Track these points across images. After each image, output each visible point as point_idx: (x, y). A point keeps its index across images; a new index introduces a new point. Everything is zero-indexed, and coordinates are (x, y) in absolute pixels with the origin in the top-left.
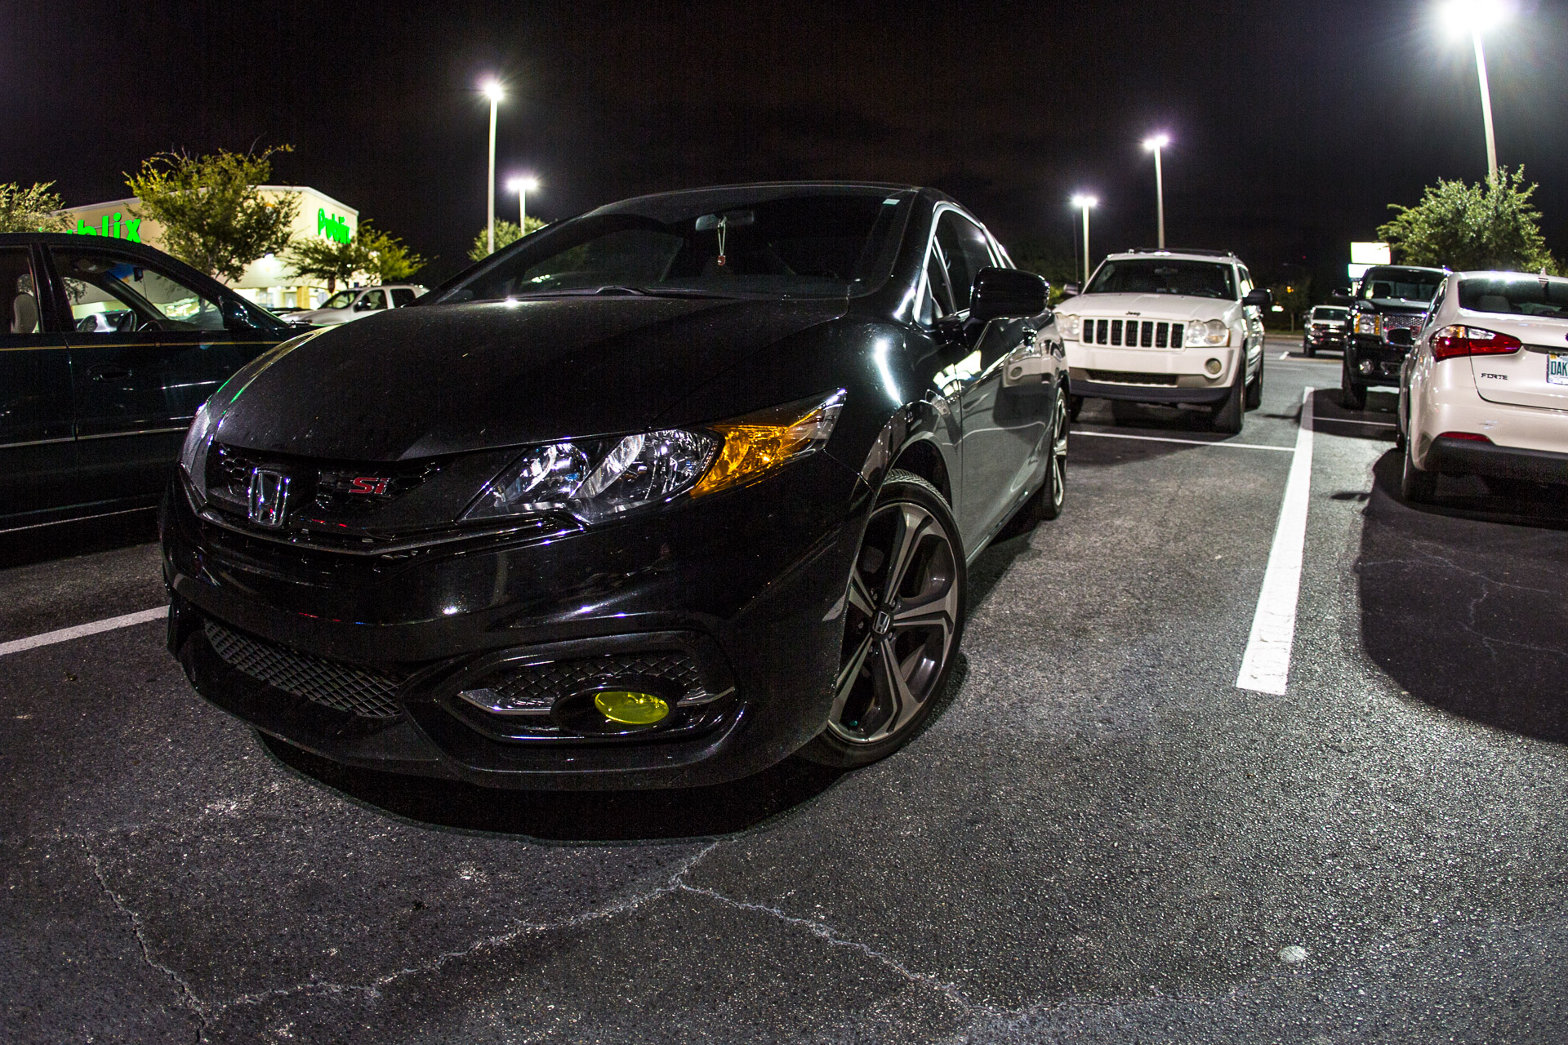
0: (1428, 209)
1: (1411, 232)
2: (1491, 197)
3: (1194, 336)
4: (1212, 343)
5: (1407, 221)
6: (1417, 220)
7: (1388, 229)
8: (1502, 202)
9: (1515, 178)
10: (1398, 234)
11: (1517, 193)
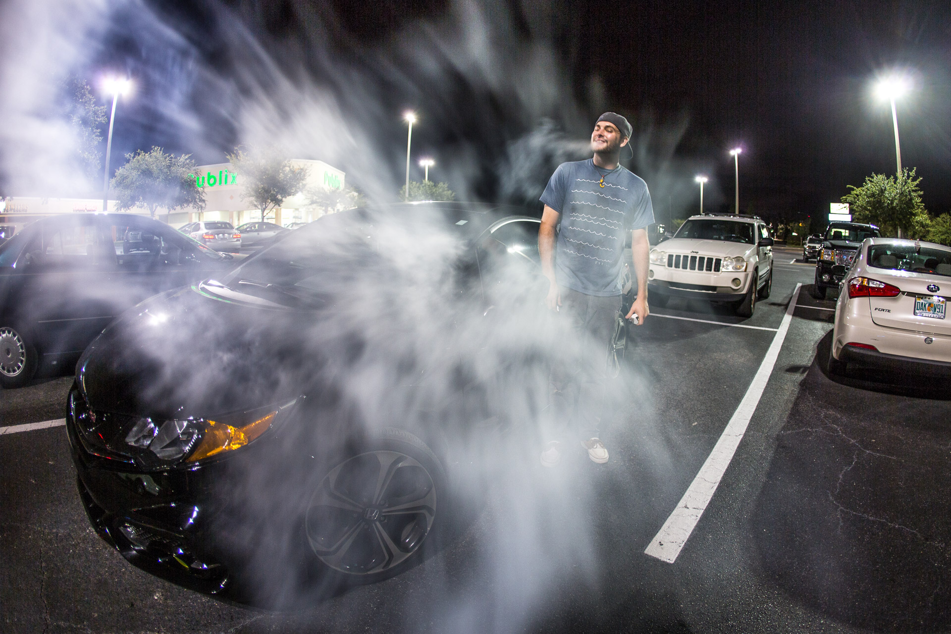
0: (867, 188)
1: (858, 200)
2: (899, 183)
3: (727, 265)
4: (736, 269)
5: (856, 195)
6: (861, 194)
7: (847, 198)
8: (904, 186)
9: (911, 174)
10: (852, 201)
11: (912, 181)
